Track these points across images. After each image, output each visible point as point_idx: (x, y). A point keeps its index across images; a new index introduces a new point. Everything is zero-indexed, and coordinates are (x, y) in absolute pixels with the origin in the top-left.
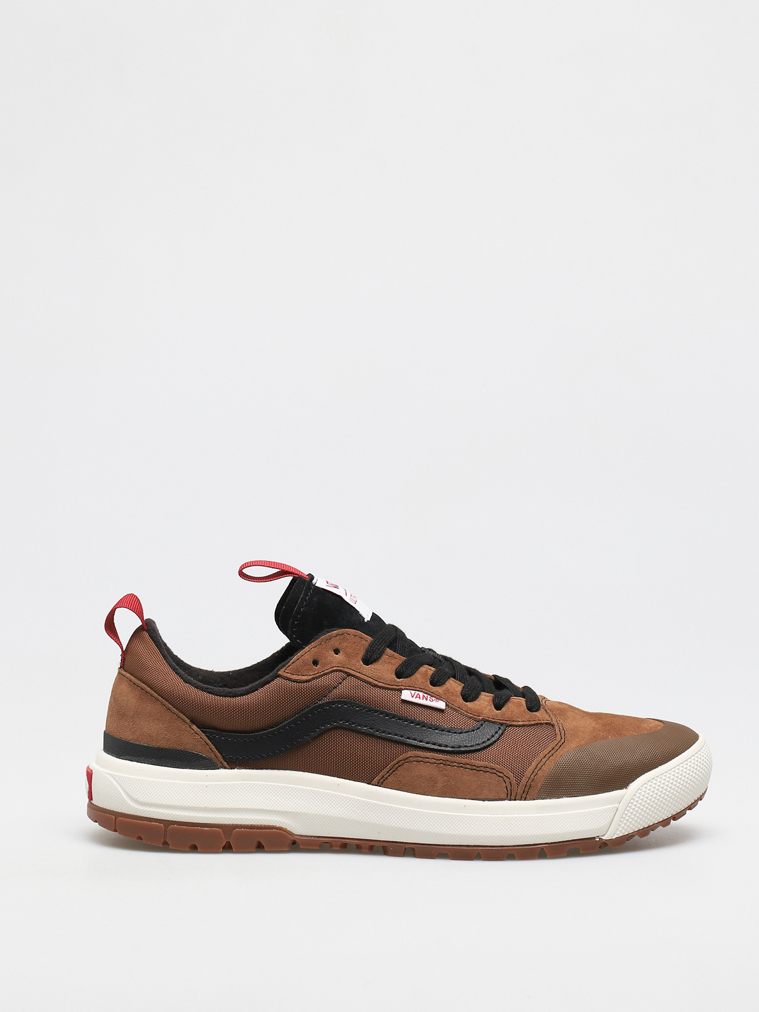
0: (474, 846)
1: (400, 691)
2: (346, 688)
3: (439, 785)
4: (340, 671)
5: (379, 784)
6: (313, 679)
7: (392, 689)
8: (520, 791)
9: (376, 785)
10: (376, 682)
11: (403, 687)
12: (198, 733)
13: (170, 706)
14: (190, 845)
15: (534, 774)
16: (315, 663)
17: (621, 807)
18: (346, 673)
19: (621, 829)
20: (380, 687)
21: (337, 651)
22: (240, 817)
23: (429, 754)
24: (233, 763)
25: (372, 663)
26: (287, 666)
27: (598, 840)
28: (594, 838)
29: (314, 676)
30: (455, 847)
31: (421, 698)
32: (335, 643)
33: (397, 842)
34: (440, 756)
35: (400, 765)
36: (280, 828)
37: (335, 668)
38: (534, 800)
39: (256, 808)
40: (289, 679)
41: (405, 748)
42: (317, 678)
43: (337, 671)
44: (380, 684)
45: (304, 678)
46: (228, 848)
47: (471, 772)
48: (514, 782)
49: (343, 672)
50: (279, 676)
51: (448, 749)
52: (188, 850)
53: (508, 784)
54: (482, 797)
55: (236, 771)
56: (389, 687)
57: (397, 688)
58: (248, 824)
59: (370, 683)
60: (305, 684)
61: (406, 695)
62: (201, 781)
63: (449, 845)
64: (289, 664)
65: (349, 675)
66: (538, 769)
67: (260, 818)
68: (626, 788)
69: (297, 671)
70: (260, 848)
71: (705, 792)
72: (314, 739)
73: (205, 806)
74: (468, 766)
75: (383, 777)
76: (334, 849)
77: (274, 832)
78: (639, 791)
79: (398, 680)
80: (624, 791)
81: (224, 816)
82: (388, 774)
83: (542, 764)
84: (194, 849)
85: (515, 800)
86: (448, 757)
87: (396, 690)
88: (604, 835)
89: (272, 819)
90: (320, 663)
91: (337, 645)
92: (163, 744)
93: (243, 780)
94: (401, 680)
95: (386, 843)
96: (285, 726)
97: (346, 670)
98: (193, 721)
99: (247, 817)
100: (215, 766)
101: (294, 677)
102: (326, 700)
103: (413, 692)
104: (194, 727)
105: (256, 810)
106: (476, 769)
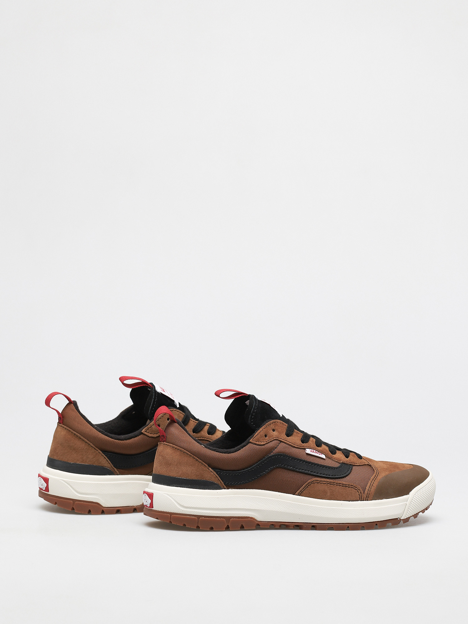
0: (346, 523)
1: (305, 449)
2: (281, 448)
3: (329, 494)
4: (277, 440)
5: (299, 495)
6: (266, 444)
7: (301, 449)
8: (365, 496)
9: (298, 495)
10: (294, 445)
11: (306, 447)
12: (212, 471)
13: (198, 459)
14: (210, 527)
15: (370, 488)
16: (266, 436)
17: (408, 503)
18: (280, 441)
19: (408, 514)
20: (296, 447)
21: (274, 430)
22: (234, 513)
23: (323, 479)
24: (228, 487)
25: (290, 436)
26: (253, 437)
27: (399, 519)
28: (397, 518)
29: (266, 442)
30: (337, 524)
31: (315, 452)
32: (272, 426)
33: (308, 523)
34: (328, 480)
35: (309, 485)
36: (251, 518)
37: (274, 439)
38: (371, 500)
39: (241, 508)
40: (255, 444)
41: (310, 477)
42: (267, 443)
43: (275, 440)
44: (296, 446)
45: (262, 443)
46: (228, 529)
47: (342, 487)
48: (362, 492)
49: (278, 440)
50: (250, 442)
51: (330, 476)
52: (209, 530)
53: (360, 493)
54: (349, 499)
55: (230, 490)
56: (300, 447)
57: (303, 448)
58: (237, 516)
59: (291, 446)
60: (263, 447)
61: (308, 451)
62: (215, 495)
63: (334, 524)
64: (254, 437)
65: (281, 441)
66: (371, 485)
67: (243, 513)
68: (409, 494)
69: (258, 440)
70: (242, 528)
71: (433, 501)
72: (268, 473)
73: (218, 507)
74: (341, 485)
75: (301, 491)
76: (276, 527)
77: (249, 520)
78: (415, 496)
79: (303, 444)
80: (408, 495)
81: (226, 512)
82: (304, 489)
83: (372, 483)
84: (212, 529)
85: (363, 501)
86: (331, 480)
87: (302, 449)
88: (401, 517)
89: (248, 513)
90: (267, 436)
91: (273, 428)
92: (194, 478)
93: (234, 495)
94: (304, 444)
95: (302, 524)
96: (254, 467)
97: (279, 439)
98: (209, 466)
99: (237, 512)
100: (220, 488)
101: (257, 443)
102: (272, 454)
103: (311, 450)
104: (210, 469)
105: (241, 509)
106: (344, 486)
